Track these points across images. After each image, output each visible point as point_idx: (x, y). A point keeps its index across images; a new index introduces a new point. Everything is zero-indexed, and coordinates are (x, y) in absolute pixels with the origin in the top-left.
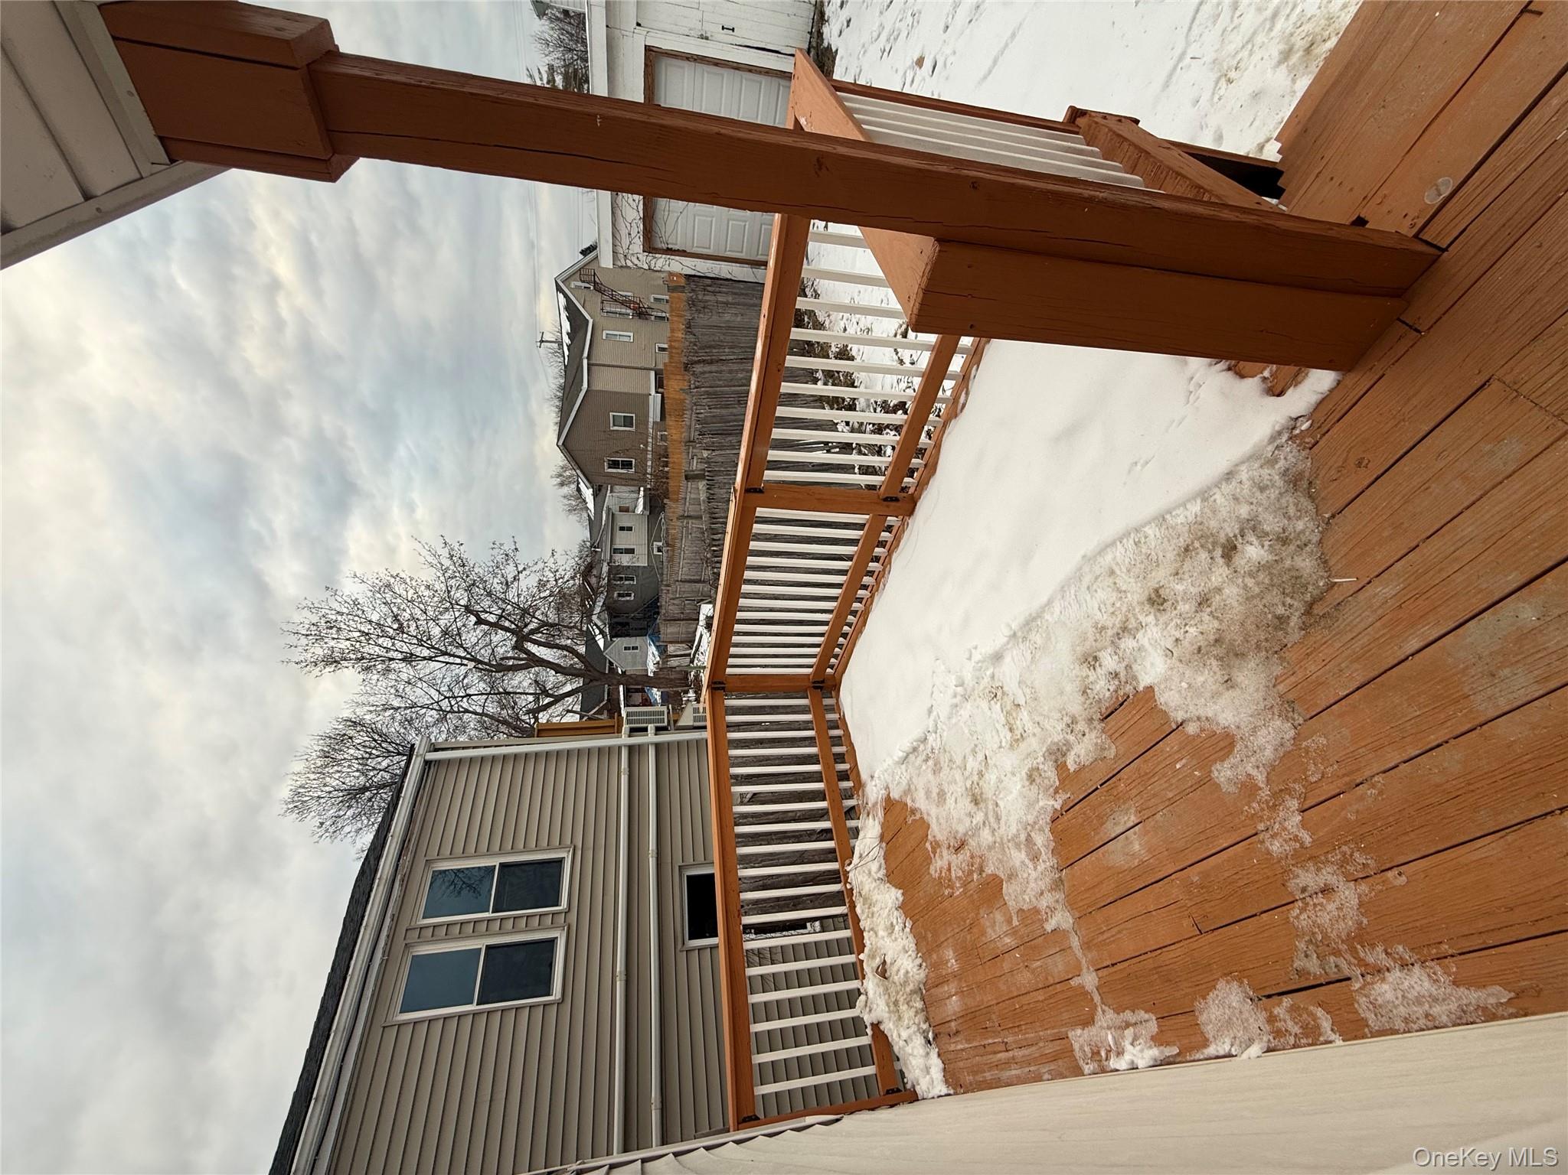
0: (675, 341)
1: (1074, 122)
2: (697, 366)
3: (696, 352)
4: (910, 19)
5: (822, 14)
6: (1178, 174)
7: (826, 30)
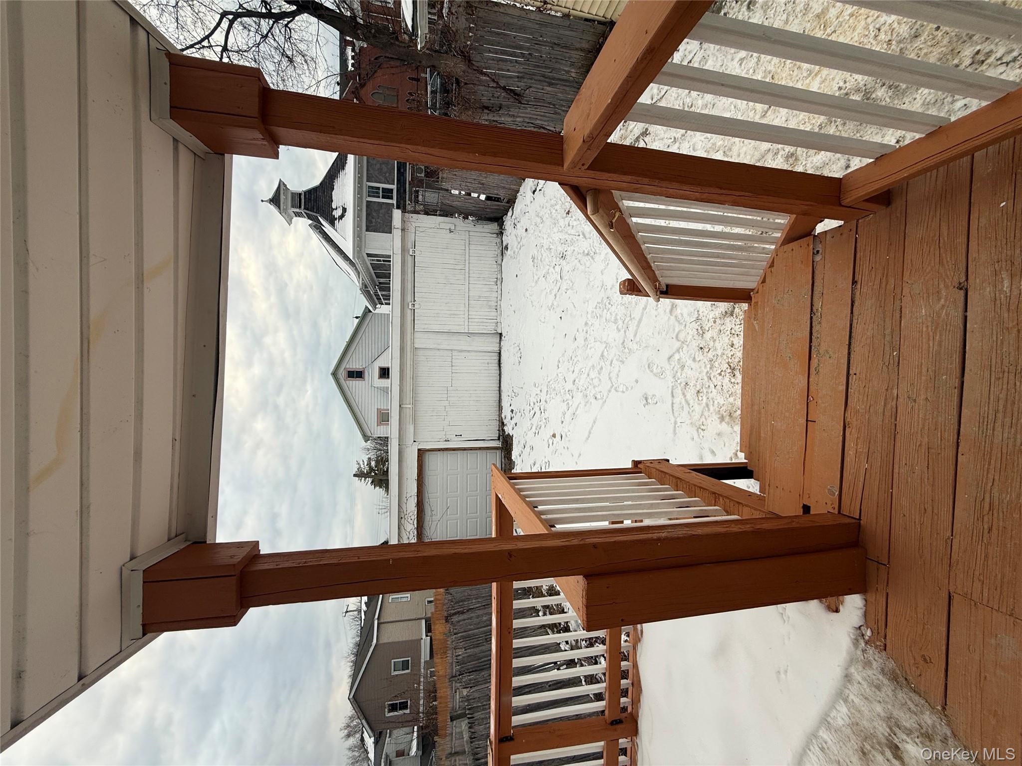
0: (438, 595)
1: (637, 466)
2: (454, 617)
3: (453, 607)
4: (544, 421)
5: (503, 423)
6: (701, 488)
7: (505, 428)
